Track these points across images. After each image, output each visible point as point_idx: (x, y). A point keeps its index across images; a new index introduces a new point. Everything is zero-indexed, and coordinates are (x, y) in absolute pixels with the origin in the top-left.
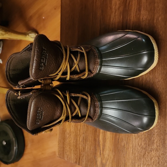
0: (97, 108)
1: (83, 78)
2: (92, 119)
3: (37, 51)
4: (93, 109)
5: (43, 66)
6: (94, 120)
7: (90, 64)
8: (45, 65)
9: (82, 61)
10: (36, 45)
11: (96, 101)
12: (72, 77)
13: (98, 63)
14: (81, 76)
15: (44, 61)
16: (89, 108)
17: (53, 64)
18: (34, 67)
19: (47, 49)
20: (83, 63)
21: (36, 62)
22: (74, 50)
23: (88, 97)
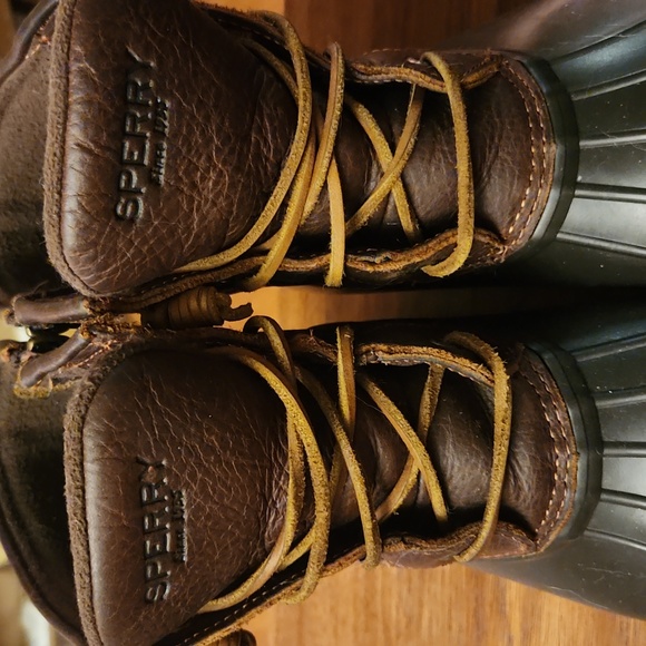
0: (563, 450)
1: (441, 274)
2: (532, 535)
3: (83, 73)
4: (533, 458)
5: (138, 192)
6: (545, 538)
7: (489, 176)
8: (152, 182)
9: (432, 153)
10: (75, 34)
11: (548, 399)
12: (362, 267)
13: (543, 172)
14: (424, 263)
15: (141, 155)
16: (504, 450)
17: (213, 175)
18: (71, 204)
19: (160, 62)
20: (438, 169)
21: (83, 163)
22: (377, 79)
23: (489, 368)
